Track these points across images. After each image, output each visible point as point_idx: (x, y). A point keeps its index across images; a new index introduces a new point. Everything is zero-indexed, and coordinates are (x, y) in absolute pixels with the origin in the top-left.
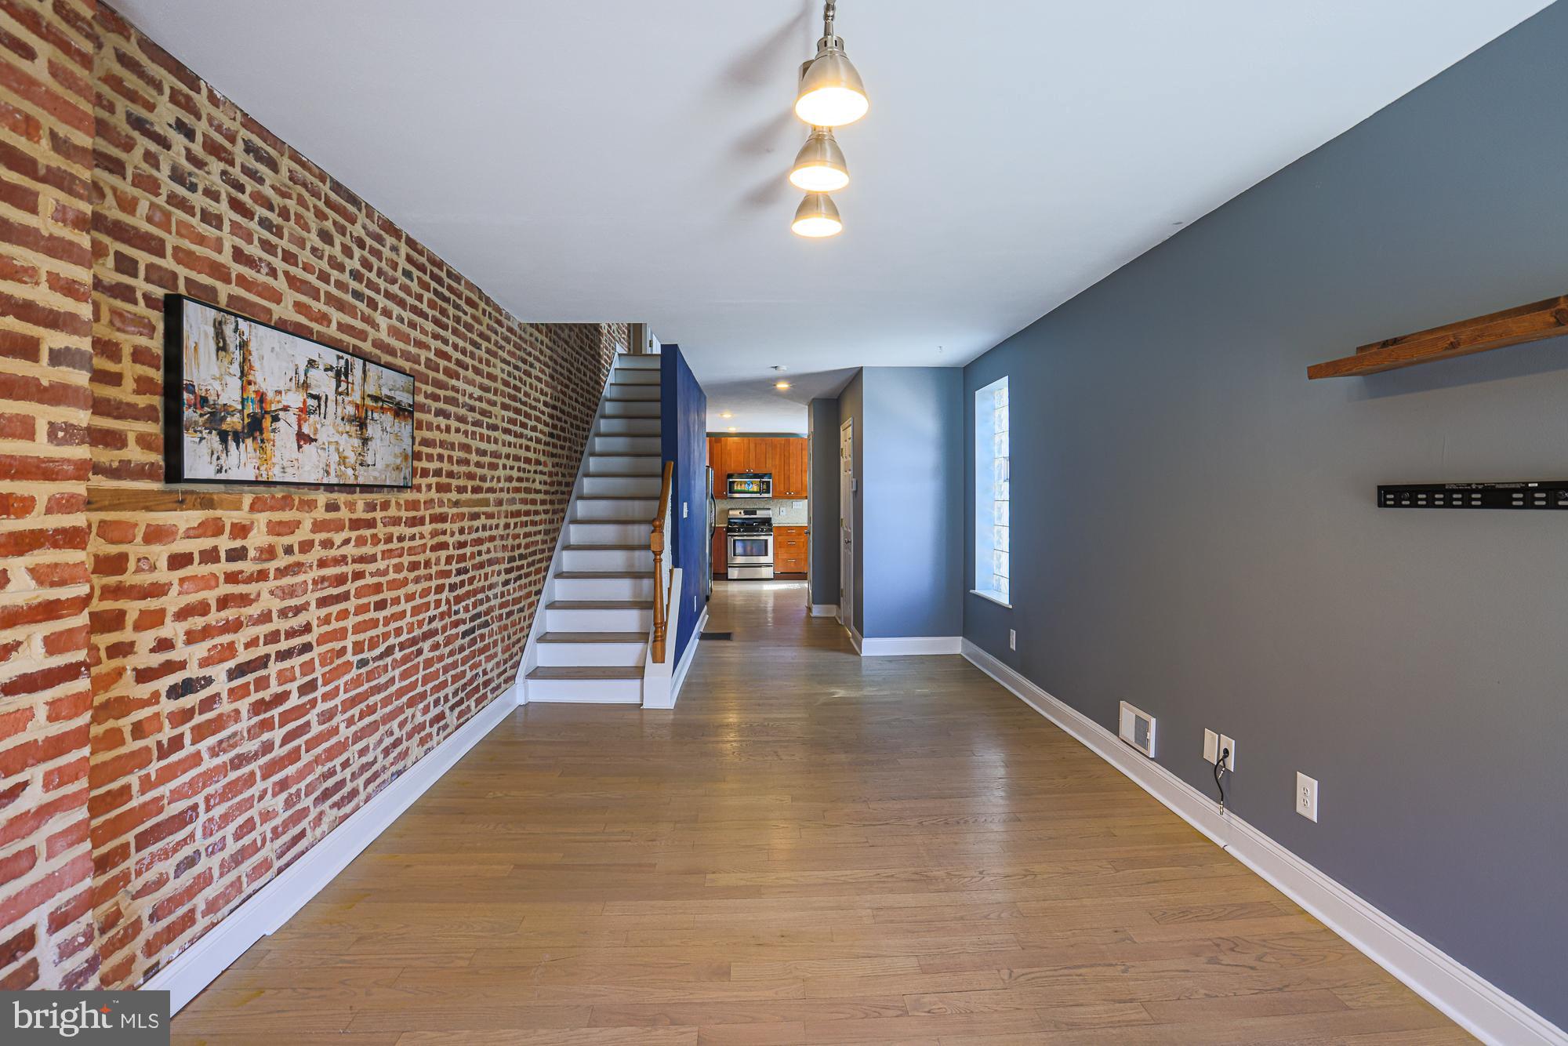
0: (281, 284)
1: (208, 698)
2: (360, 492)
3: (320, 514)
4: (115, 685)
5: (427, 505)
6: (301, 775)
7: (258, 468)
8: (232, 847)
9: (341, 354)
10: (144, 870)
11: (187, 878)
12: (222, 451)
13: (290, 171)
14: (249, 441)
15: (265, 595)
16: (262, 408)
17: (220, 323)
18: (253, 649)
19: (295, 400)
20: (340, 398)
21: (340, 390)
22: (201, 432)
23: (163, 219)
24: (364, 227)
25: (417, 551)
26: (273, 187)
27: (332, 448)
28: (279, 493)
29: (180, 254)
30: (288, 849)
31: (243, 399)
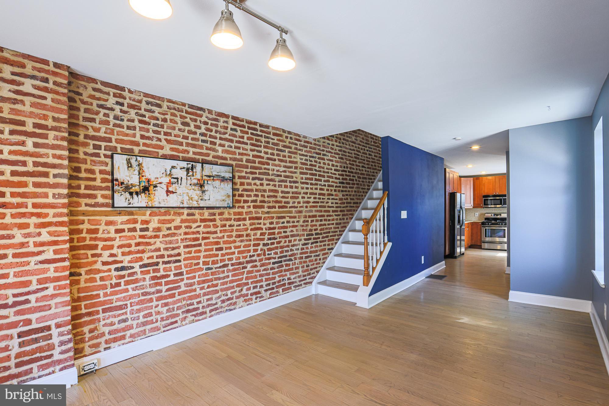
0: (163, 143)
1: (131, 273)
2: (206, 209)
3: (185, 217)
4: (94, 265)
5: (246, 214)
6: (175, 303)
7: (147, 203)
8: (142, 320)
9: (189, 163)
10: (106, 319)
11: (123, 325)
12: (131, 198)
13: (167, 106)
14: (143, 195)
15: (158, 243)
16: (149, 184)
17: (129, 159)
18: (151, 259)
19: (166, 180)
20: (189, 178)
21: (189, 175)
22: (121, 193)
23: (111, 131)
24: (207, 117)
25: (241, 230)
26: (159, 113)
27: (185, 195)
28: (163, 210)
29: (118, 141)
30: (169, 325)
31: (140, 181)
